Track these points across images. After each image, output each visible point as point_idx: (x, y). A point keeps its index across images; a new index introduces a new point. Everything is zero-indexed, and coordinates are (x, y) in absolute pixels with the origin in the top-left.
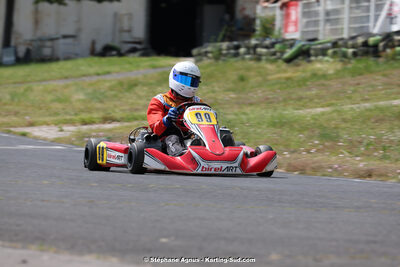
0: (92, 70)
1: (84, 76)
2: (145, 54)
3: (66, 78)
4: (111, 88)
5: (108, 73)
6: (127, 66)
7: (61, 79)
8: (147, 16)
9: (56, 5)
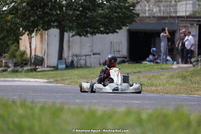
8: (128, 43)
9: (83, 37)
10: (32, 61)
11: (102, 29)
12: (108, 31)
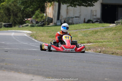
0: (84, 27)
1: (82, 29)
2: (100, 23)
3: (76, 30)
4: (90, 33)
5: (89, 28)
6: (95, 26)
7: (74, 30)
8: (101, 11)
9: (73, 7)
10: (47, 20)
11: (84, 4)
12: (87, 5)
